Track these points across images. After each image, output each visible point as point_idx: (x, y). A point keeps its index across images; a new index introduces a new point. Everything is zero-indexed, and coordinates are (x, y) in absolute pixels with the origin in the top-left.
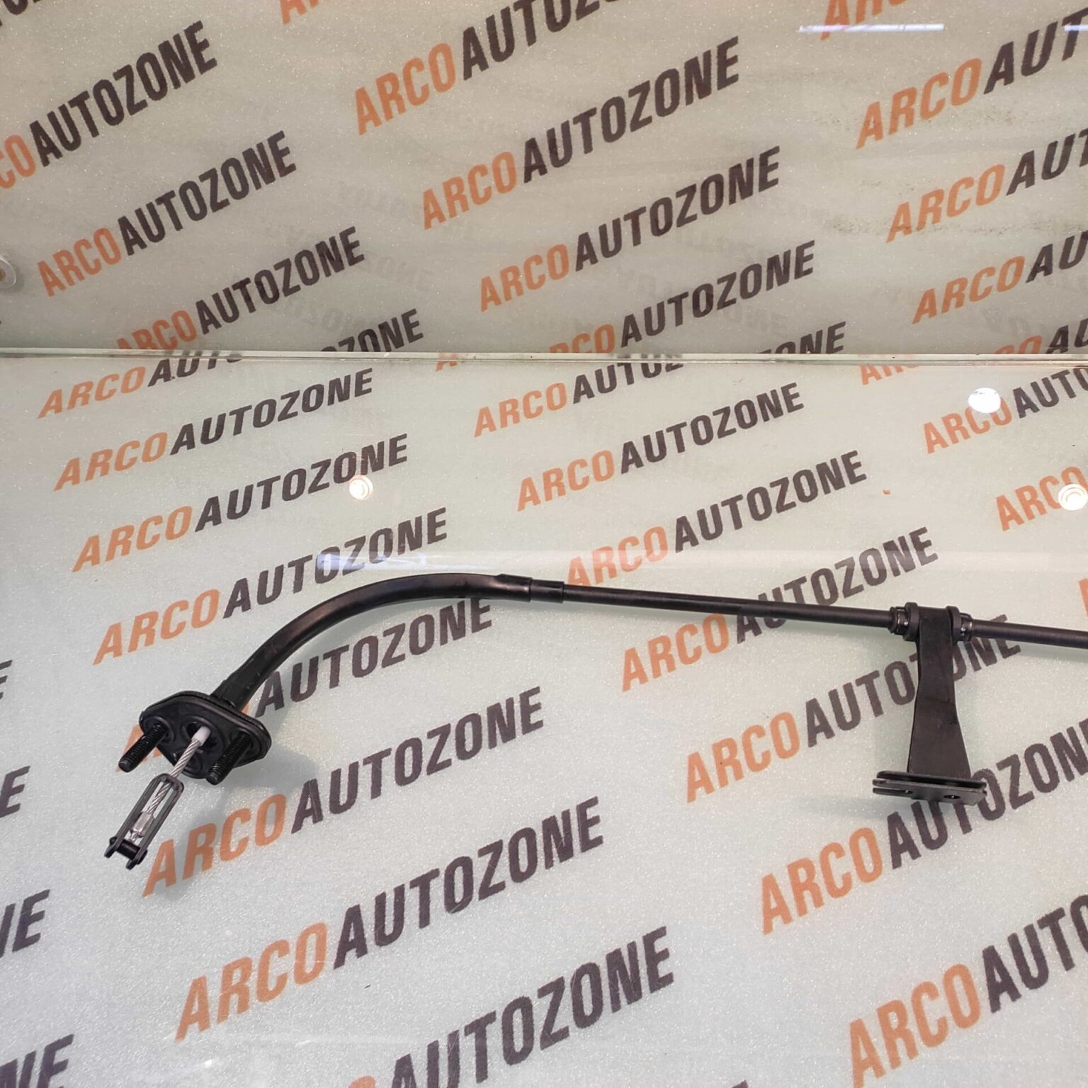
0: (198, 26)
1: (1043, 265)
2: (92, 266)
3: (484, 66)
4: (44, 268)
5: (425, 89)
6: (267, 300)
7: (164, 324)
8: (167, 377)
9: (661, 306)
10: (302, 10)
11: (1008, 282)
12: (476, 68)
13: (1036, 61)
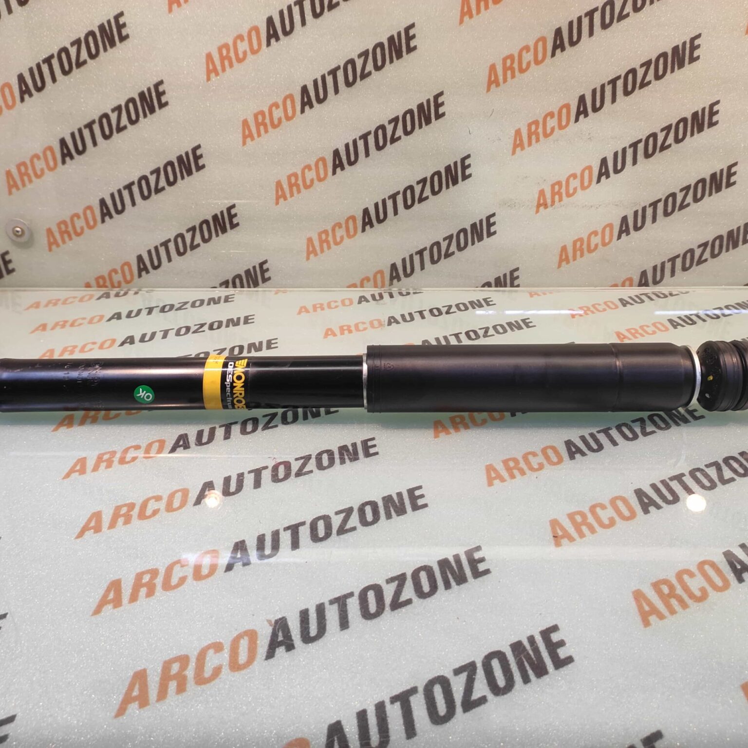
0: (161, 83)
1: (624, 228)
2: (79, 230)
3: (311, 106)
4: (49, 231)
5: (280, 120)
6: (180, 254)
7: (115, 271)
8: (107, 297)
9: (411, 256)
10: (217, 74)
11: (607, 240)
12: (307, 108)
13: (598, 104)
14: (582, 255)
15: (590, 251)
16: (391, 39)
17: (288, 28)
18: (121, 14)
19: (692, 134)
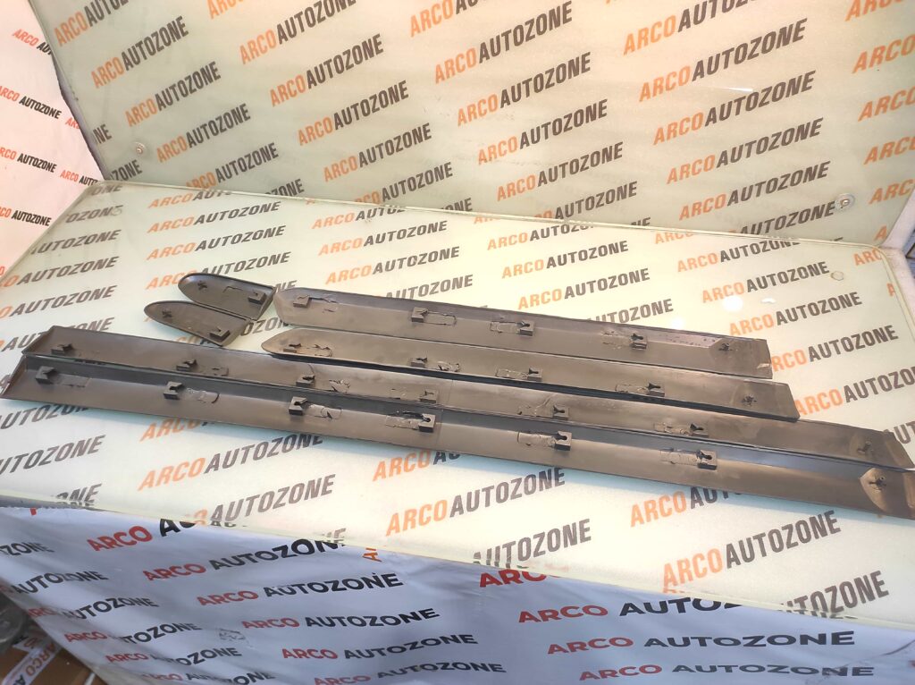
0: (214, 63)
1: (543, 179)
2: (177, 151)
3: (316, 85)
4: (159, 150)
5: (295, 91)
6: (243, 171)
7: (204, 177)
8: (200, 198)
9: (396, 185)
10: (249, 60)
11: (531, 186)
12: (313, 85)
13: (517, 97)
14: (514, 194)
15: (519, 192)
16: (364, 43)
17: (292, 33)
18: (180, 18)
19: (587, 121)
